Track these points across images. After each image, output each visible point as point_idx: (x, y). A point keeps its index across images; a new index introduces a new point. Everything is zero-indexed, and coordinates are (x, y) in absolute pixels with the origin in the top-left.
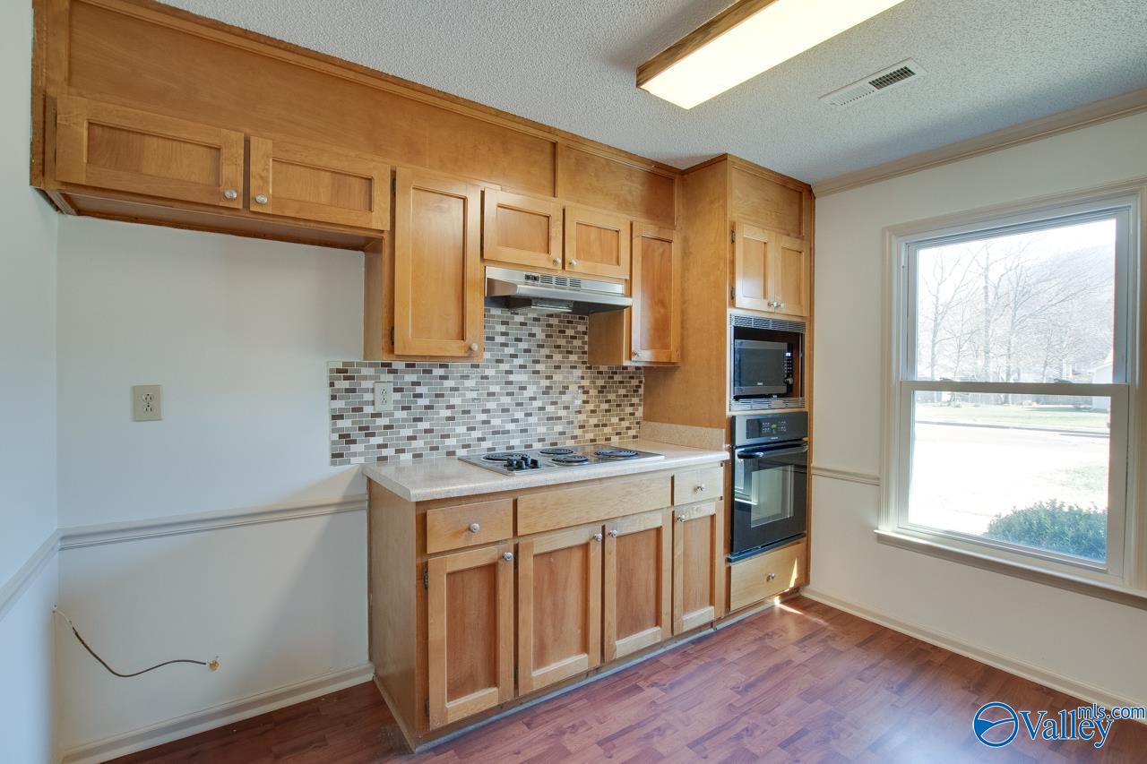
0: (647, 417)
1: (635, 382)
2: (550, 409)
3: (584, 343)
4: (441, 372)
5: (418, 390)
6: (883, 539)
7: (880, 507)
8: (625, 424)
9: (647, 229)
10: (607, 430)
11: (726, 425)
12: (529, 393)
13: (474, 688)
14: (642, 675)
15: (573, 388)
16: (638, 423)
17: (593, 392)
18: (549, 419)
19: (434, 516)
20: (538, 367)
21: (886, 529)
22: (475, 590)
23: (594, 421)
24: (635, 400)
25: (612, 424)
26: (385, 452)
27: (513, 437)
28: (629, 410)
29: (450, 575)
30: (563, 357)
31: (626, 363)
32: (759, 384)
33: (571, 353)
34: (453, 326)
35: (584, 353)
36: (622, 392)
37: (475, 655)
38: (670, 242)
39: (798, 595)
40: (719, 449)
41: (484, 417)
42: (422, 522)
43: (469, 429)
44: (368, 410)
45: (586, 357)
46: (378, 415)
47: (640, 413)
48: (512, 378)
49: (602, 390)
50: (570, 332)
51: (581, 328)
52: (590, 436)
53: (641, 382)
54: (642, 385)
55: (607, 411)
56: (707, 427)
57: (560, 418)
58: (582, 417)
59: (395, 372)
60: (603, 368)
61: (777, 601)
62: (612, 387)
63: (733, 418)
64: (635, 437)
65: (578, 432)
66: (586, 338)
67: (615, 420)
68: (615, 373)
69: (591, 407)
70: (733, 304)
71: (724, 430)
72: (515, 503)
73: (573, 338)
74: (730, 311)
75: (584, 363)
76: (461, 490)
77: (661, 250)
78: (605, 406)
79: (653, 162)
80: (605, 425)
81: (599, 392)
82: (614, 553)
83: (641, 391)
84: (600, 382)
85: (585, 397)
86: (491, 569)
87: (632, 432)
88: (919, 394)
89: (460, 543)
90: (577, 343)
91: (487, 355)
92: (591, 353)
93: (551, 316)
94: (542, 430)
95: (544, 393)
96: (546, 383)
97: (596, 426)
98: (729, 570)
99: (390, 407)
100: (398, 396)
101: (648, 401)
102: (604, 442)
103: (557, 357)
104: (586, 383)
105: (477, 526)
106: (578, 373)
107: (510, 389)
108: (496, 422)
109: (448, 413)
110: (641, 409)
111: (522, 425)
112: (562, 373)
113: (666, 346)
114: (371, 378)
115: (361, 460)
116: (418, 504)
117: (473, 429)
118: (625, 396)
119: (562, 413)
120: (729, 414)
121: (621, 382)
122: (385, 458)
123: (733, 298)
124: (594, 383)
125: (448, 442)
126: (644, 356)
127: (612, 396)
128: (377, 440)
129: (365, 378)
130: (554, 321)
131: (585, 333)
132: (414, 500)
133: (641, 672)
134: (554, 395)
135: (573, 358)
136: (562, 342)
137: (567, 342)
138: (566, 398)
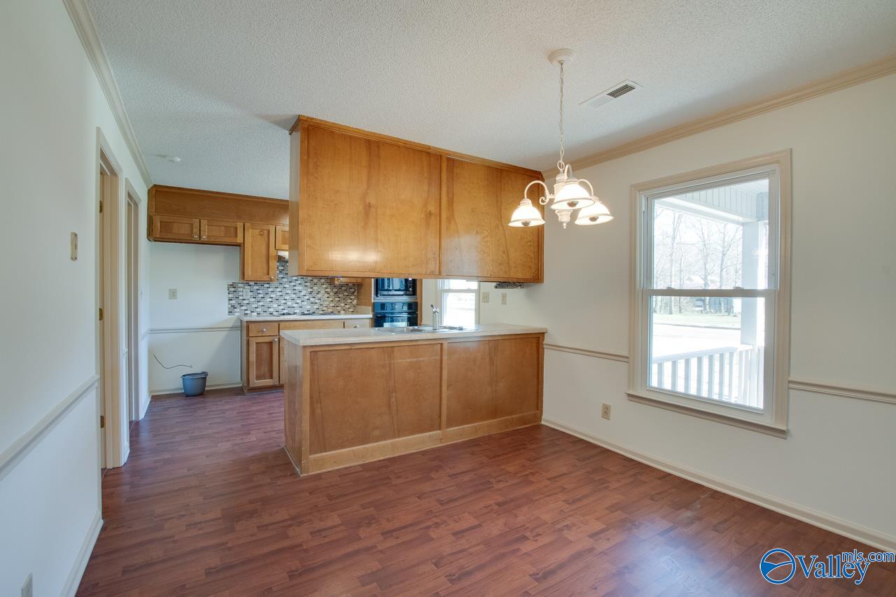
0: (358, 304)
1: (353, 290)
2: (312, 299)
4: (268, 286)
5: (259, 292)
8: (347, 306)
11: (372, 305)
12: (303, 293)
13: (265, 379)
15: (323, 292)
16: (354, 306)
17: (332, 294)
18: (311, 303)
19: (252, 326)
20: (307, 284)
22: (265, 348)
23: (332, 304)
24: (352, 297)
26: (247, 312)
28: (349, 301)
29: (257, 343)
30: (319, 281)
34: (265, 271)
37: (265, 369)
41: (285, 301)
42: (248, 327)
43: (278, 305)
44: (241, 298)
46: (245, 300)
48: (296, 288)
49: (336, 293)
52: (330, 310)
53: (355, 290)
54: (356, 292)
58: (326, 302)
59: (251, 285)
62: (341, 292)
65: (325, 308)
67: (343, 304)
68: (343, 287)
69: (331, 299)
71: (371, 307)
72: (280, 324)
75: (328, 283)
80: (338, 307)
83: (356, 294)
84: (335, 290)
85: (328, 295)
86: (271, 343)
87: (350, 309)
89: (260, 335)
91: (286, 280)
94: (308, 307)
95: (309, 294)
96: (311, 290)
99: (248, 297)
100: (251, 294)
101: (358, 297)
102: (336, 313)
103: (316, 281)
104: (328, 290)
105: (265, 330)
106: (325, 286)
107: (295, 292)
108: (289, 304)
109: (270, 300)
110: (355, 301)
111: (300, 305)
112: (318, 286)
114: (242, 287)
115: (239, 314)
116: (247, 322)
118: (347, 295)
119: (318, 301)
120: (373, 301)
121: (345, 290)
122: (247, 314)
124: (333, 290)
125: (270, 310)
127: (341, 296)
128: (244, 308)
129: (240, 287)
134: (314, 294)
138: (319, 296)
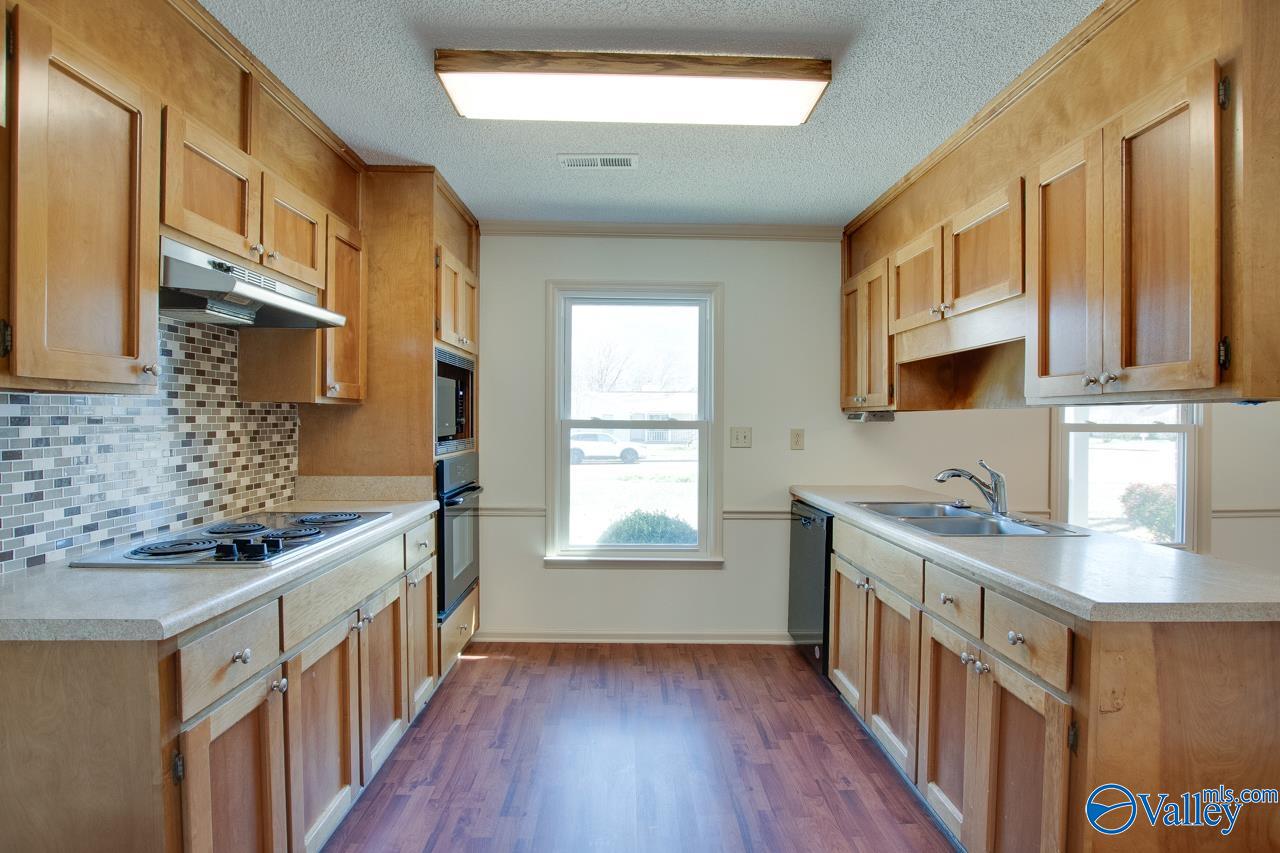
0: (301, 472)
1: (289, 425)
2: (192, 467)
3: (233, 369)
7: (546, 535)
8: (280, 482)
10: (261, 492)
11: (433, 471)
15: (221, 434)
16: (293, 479)
17: (245, 440)
18: (192, 483)
20: (176, 404)
23: (245, 481)
24: (290, 449)
25: (266, 484)
27: (142, 517)
28: (283, 462)
30: (209, 389)
31: (318, 400)
32: (446, 425)
33: (216, 382)
35: (233, 383)
36: (276, 438)
39: (470, 641)
43: (68, 512)
45: (236, 391)
47: (294, 467)
49: (254, 437)
50: (216, 352)
51: (230, 347)
52: (241, 503)
53: (295, 425)
54: (297, 428)
55: (261, 465)
56: (407, 475)
57: (204, 481)
58: (232, 477)
60: (256, 406)
61: (459, 655)
62: (265, 432)
64: (290, 498)
65: (228, 499)
66: (236, 361)
67: (269, 477)
68: (268, 412)
69: (241, 461)
70: (438, 336)
71: (431, 478)
73: (221, 360)
74: (435, 344)
75: (233, 398)
78: (258, 459)
80: (258, 486)
81: (253, 439)
83: (296, 436)
84: (252, 426)
85: (235, 448)
87: (287, 492)
90: (225, 368)
92: (242, 384)
93: (192, 325)
94: (182, 501)
95: (184, 444)
96: (186, 428)
97: (249, 487)
101: (302, 449)
102: (257, 510)
103: (201, 389)
104: (235, 427)
106: (226, 412)
108: (114, 497)
110: (296, 460)
112: (207, 412)
117: (77, 511)
118: (280, 444)
119: (208, 473)
120: (435, 458)
121: (275, 425)
123: (438, 329)
124: (245, 426)
126: (338, 391)
127: (265, 445)
130: (195, 333)
131: (234, 355)
134: (197, 446)
135: (221, 390)
136: (206, 366)
137: (213, 367)
138: (213, 449)
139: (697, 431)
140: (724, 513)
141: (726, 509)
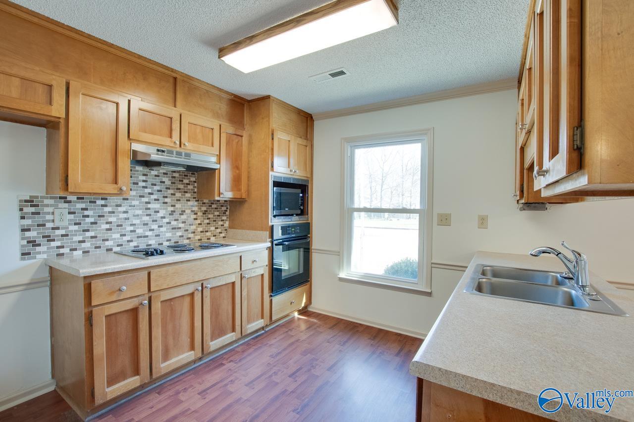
0: (230, 227)
1: (224, 208)
2: (174, 223)
3: (195, 187)
4: (103, 202)
5: (86, 213)
6: (341, 279)
7: (340, 265)
8: (219, 230)
9: (229, 129)
10: (208, 234)
11: (269, 229)
12: (161, 214)
13: (125, 378)
14: (225, 358)
15: (188, 211)
16: (226, 230)
17: (200, 214)
18: (173, 229)
19: (96, 285)
20: (166, 200)
21: (342, 275)
22: (124, 326)
23: (200, 229)
24: (224, 218)
25: (211, 231)
26: (62, 251)
27: (151, 240)
28: (220, 223)
29: (106, 316)
30: (182, 195)
31: (217, 198)
32: (286, 209)
33: (187, 192)
34: (110, 175)
35: (195, 192)
36: (217, 213)
37: (124, 359)
38: (242, 136)
39: (306, 310)
40: (266, 241)
41: (132, 228)
42: (88, 289)
43: (121, 235)
44: (49, 225)
45: (195, 195)
46: (58, 228)
47: (227, 224)
48: (149, 206)
49: (205, 213)
50: (186, 181)
51: (193, 179)
52: (199, 237)
53: (227, 208)
54: (228, 210)
55: (208, 224)
56: (260, 230)
57: (180, 228)
58: (193, 227)
59: (70, 202)
60: (206, 201)
61: (296, 314)
62: (211, 211)
63: (273, 226)
64: (224, 237)
65: (191, 235)
66: (196, 185)
67: (213, 228)
68: (213, 204)
69: (198, 221)
70: (272, 170)
71: (268, 232)
72: (149, 274)
73: (187, 184)
74: (271, 173)
75: (194, 198)
76: (114, 268)
77: (237, 140)
78: (207, 221)
79: (233, 94)
80: (207, 231)
81: (203, 214)
82: (209, 297)
83: (228, 213)
84: (204, 209)
85: (195, 216)
86: (135, 311)
87: (222, 235)
88: (356, 214)
89: (114, 298)
90: (190, 187)
91: (133, 193)
92: (198, 192)
93: (175, 172)
94: (169, 235)
95: (170, 214)
96: (172, 209)
97: (201, 232)
98: (271, 301)
99: (66, 223)
100: (72, 216)
101: (231, 218)
102: (206, 241)
103: (178, 195)
104: (195, 209)
105: (125, 288)
106: (190, 203)
107: (148, 212)
108: (140, 231)
109: (108, 226)
110: (227, 222)
111: (156, 232)
112: (181, 203)
113: (240, 190)
114: (51, 206)
115: (45, 256)
116: (85, 277)
117: (125, 235)
118: (218, 216)
119: (181, 225)
120: (270, 224)
121: (216, 208)
122: (63, 254)
123: (272, 166)
124: (200, 209)
125: (107, 243)
126: (228, 195)
127: (211, 216)
128: (58, 243)
129: (47, 206)
130: (176, 175)
131: (195, 182)
132: (83, 275)
133: (224, 357)
134: (176, 216)
135: (188, 195)
136: (181, 186)
137: (184, 187)
138: (184, 217)
139: (418, 215)
140: (432, 263)
141: (433, 261)
